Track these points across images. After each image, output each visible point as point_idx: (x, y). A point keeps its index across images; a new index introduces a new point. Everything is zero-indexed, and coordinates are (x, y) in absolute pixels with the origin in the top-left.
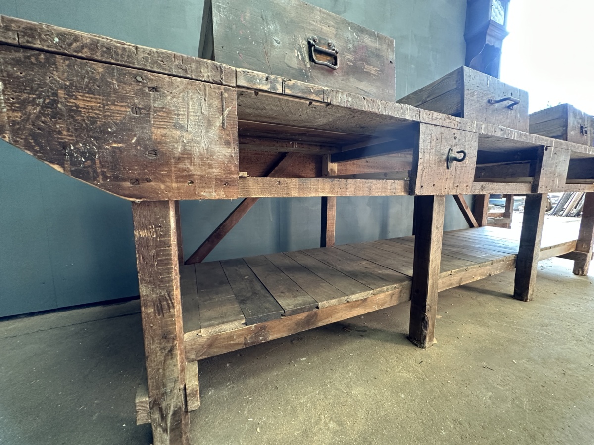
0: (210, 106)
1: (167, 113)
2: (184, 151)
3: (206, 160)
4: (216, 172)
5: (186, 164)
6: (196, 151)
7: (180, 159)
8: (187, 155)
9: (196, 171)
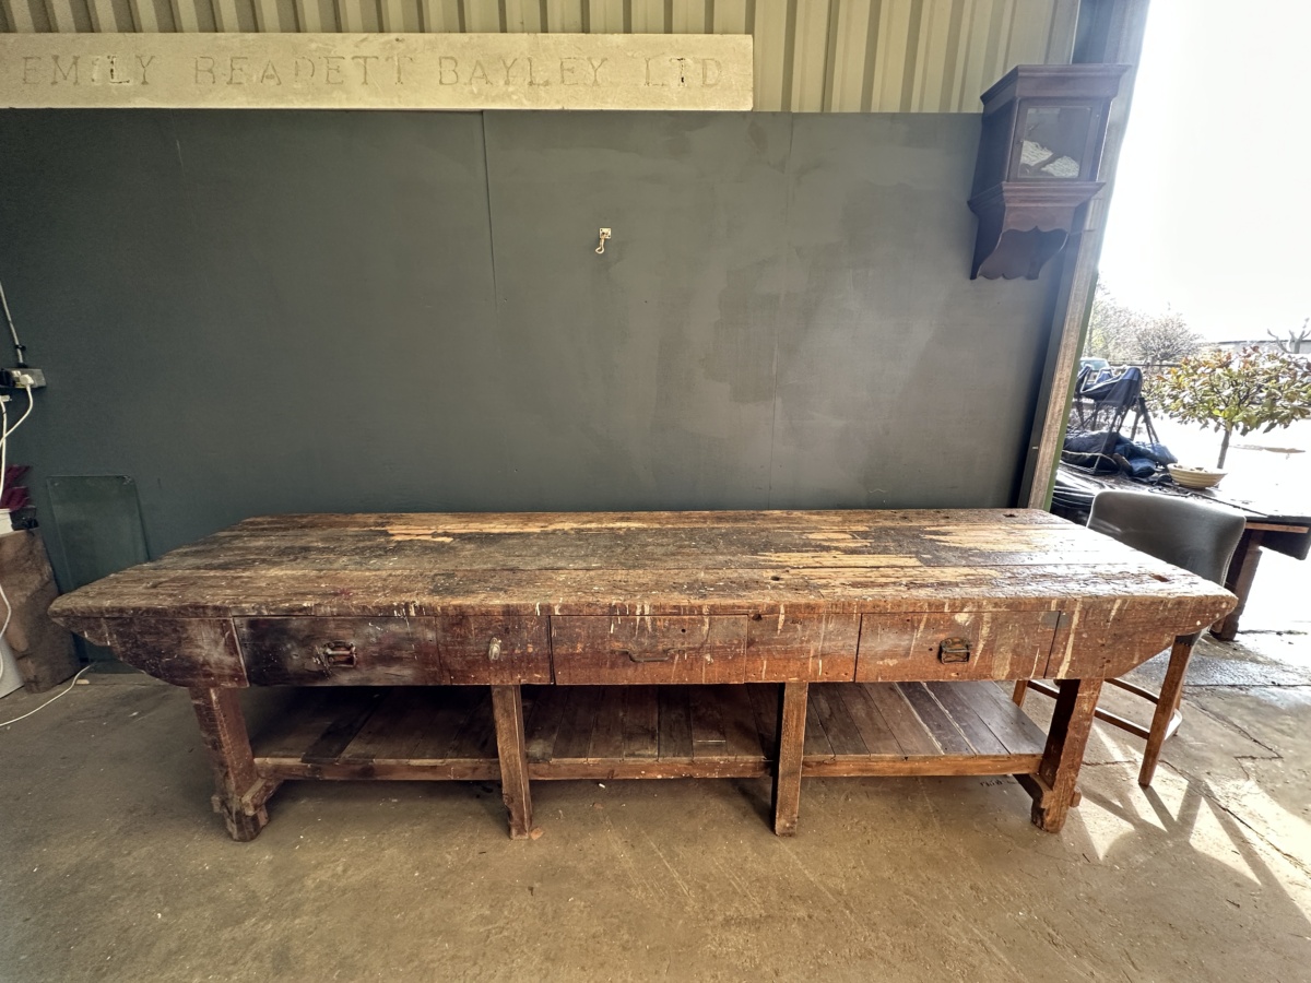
0: (215, 633)
1: (190, 640)
2: (205, 660)
3: (219, 664)
4: (227, 671)
5: (208, 668)
6: (212, 660)
7: (203, 665)
8: (206, 663)
9: (214, 671)
